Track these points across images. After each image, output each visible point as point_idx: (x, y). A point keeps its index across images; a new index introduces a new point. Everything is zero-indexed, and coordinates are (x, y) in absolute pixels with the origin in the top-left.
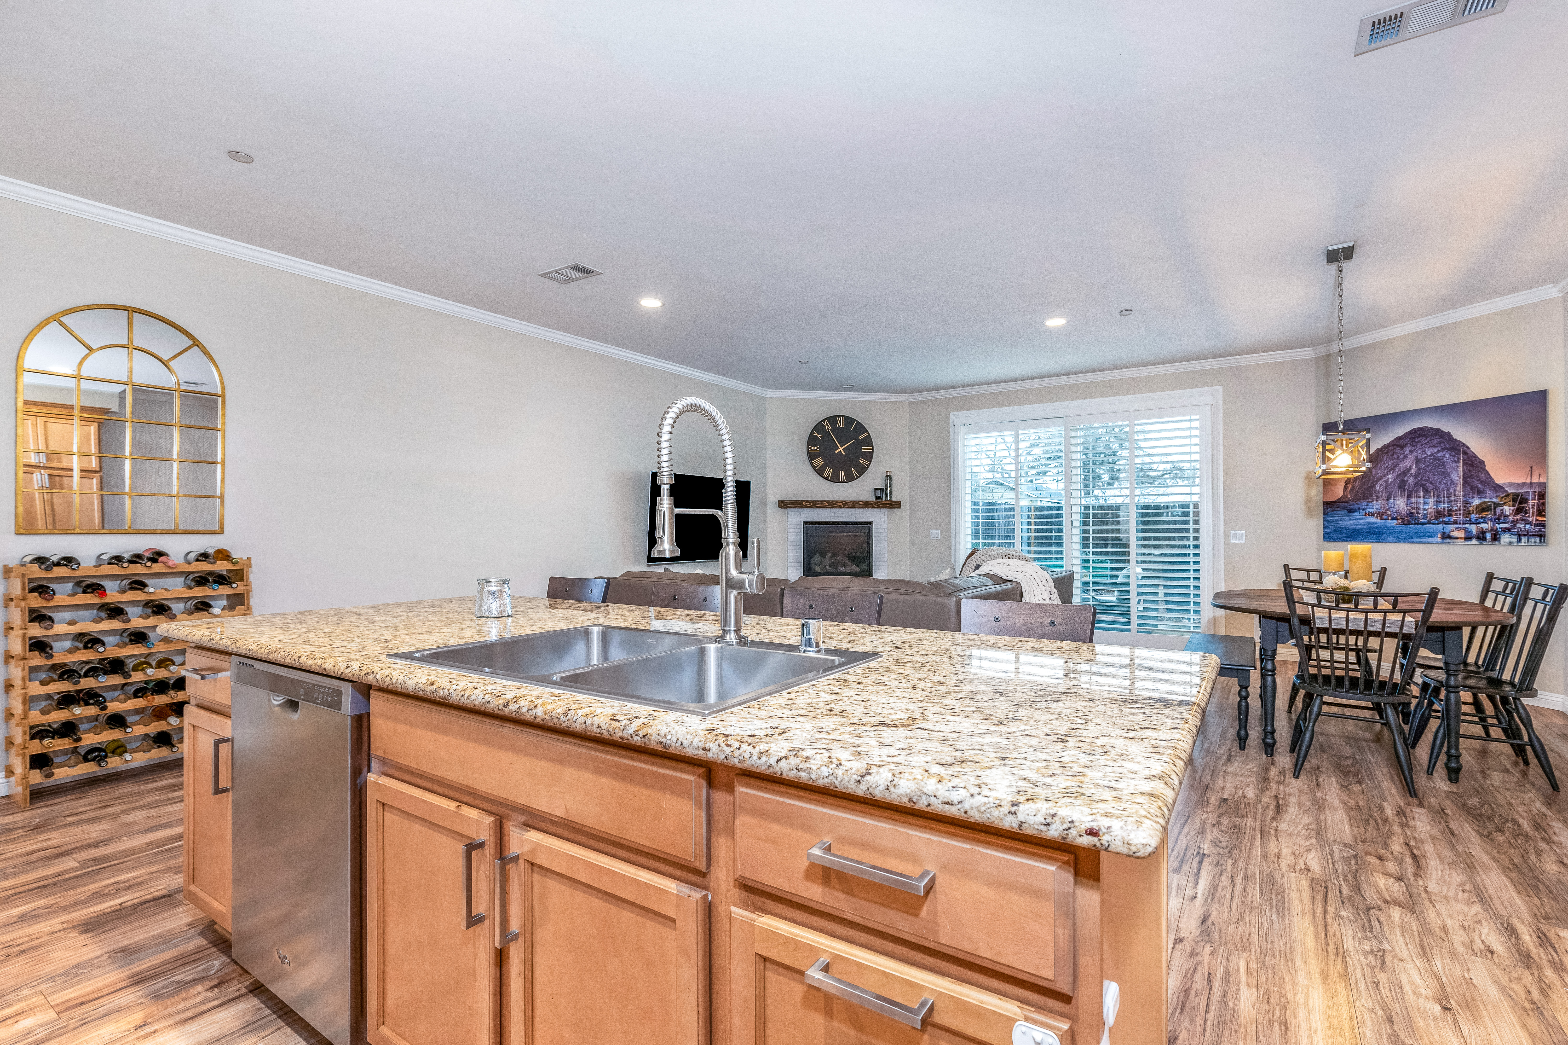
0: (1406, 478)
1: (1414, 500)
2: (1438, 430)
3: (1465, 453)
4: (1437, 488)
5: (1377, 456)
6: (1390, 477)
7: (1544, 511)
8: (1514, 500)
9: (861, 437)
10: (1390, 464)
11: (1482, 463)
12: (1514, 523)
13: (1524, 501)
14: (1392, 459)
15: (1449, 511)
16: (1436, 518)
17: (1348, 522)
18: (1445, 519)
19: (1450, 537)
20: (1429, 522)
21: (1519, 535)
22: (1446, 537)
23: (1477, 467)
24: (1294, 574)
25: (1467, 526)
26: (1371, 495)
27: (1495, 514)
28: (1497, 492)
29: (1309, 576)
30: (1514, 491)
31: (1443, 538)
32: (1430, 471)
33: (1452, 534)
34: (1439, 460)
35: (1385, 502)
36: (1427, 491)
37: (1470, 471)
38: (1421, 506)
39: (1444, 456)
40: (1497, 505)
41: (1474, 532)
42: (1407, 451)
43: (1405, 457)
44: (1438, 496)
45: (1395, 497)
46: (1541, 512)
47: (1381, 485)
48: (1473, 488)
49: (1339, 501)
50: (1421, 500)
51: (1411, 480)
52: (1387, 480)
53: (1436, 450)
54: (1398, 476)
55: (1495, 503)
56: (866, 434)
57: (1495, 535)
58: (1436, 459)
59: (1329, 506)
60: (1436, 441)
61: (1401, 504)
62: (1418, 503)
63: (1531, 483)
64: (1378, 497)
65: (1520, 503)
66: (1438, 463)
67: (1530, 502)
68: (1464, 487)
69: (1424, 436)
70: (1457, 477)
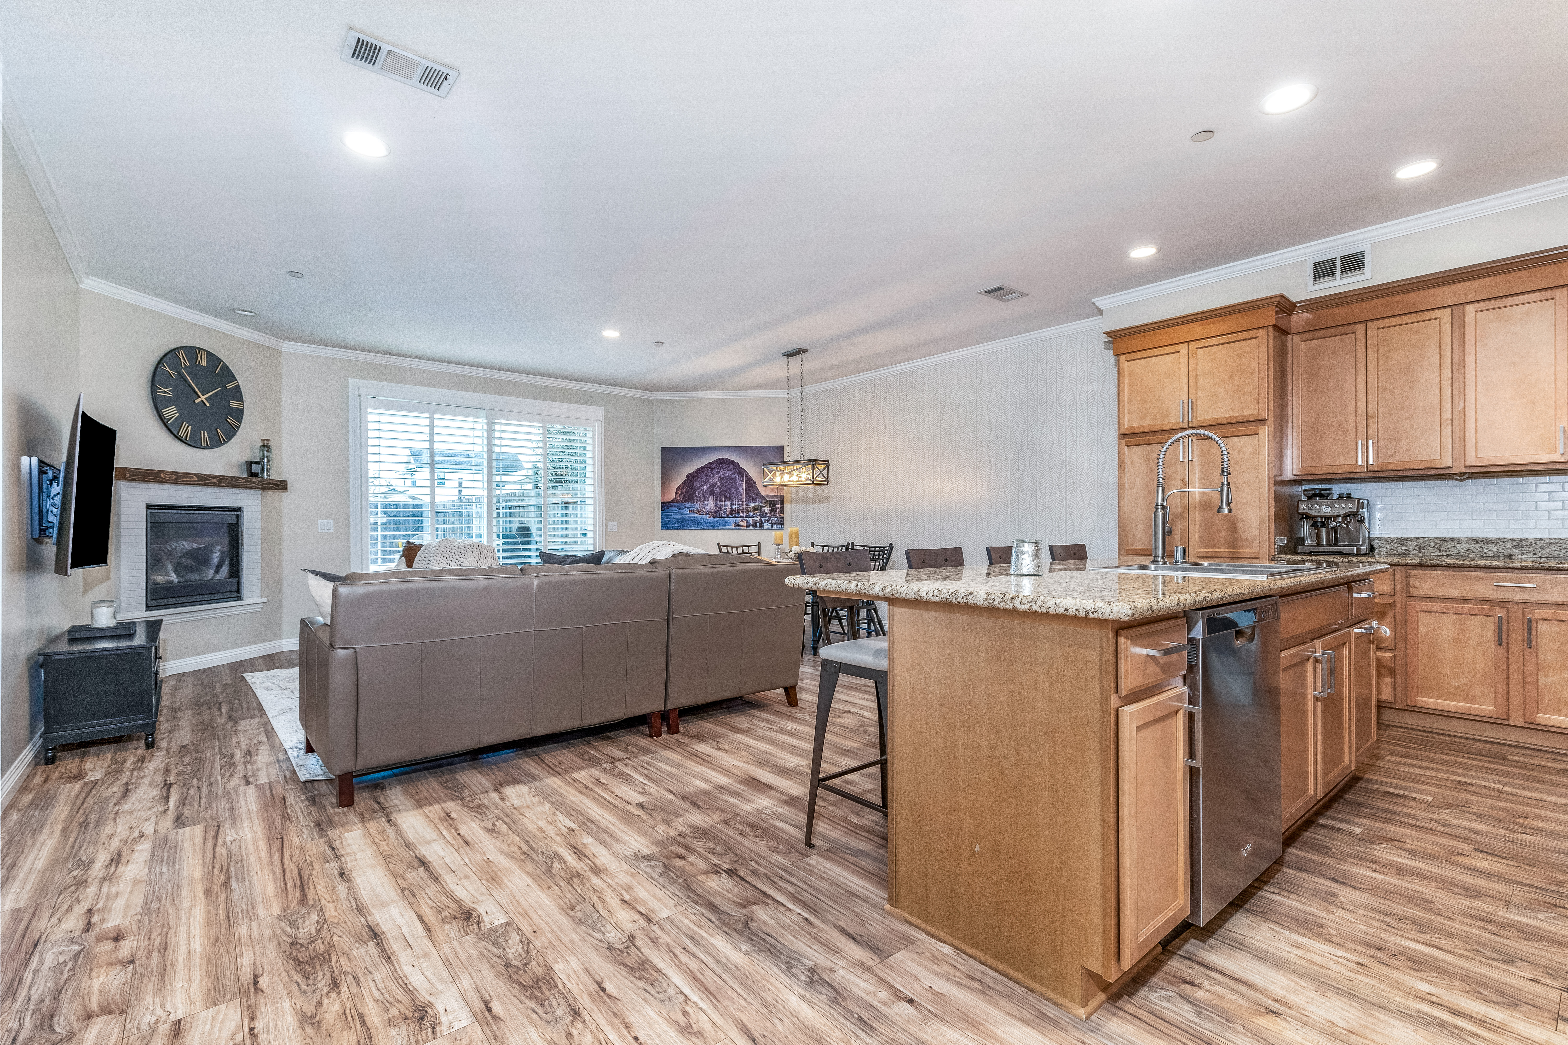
0: (714, 489)
1: (719, 503)
2: (732, 461)
3: (746, 476)
4: (731, 496)
5: (697, 474)
6: (705, 487)
8: (770, 505)
9: (227, 388)
11: (755, 482)
12: (770, 517)
13: (774, 505)
14: (706, 476)
15: (738, 510)
16: (732, 514)
17: (678, 516)
18: (736, 515)
19: (739, 526)
20: (727, 517)
21: (772, 524)
22: (737, 525)
23: (752, 485)
25: (747, 519)
26: (693, 498)
27: (761, 512)
28: (762, 500)
30: (769, 500)
32: (728, 486)
35: (702, 503)
36: (726, 497)
37: (749, 487)
38: (723, 507)
39: (735, 477)
40: (762, 507)
41: (751, 522)
42: (715, 471)
43: (714, 476)
44: (732, 500)
45: (708, 500)
46: (782, 512)
48: (750, 496)
49: (672, 501)
50: (723, 503)
51: (717, 490)
52: (703, 489)
53: (731, 473)
54: (709, 487)
57: (761, 524)
58: (731, 478)
59: (665, 505)
60: (730, 468)
61: (711, 505)
62: (721, 505)
63: (777, 496)
64: (697, 500)
65: (772, 506)
66: (732, 480)
67: (777, 506)
68: (746, 496)
69: (724, 463)
70: (742, 489)
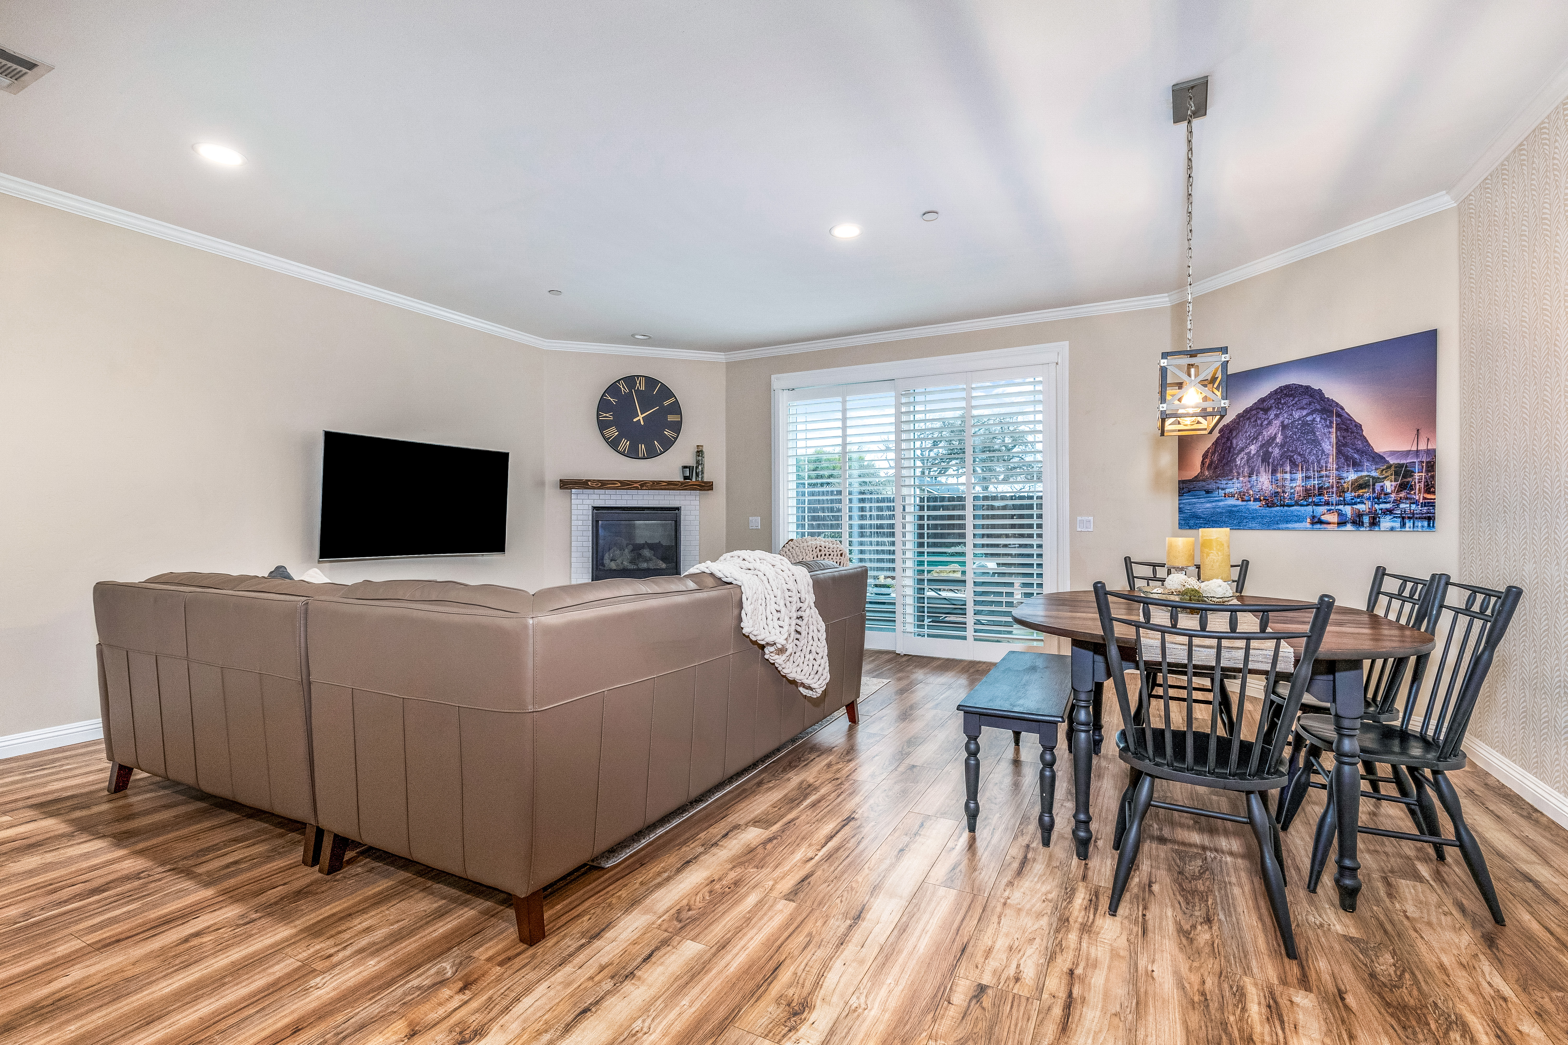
0: (1270, 449)
1: (1279, 475)
2: (1308, 387)
3: (1339, 415)
4: (1306, 461)
5: (1238, 424)
6: (1253, 448)
7: (1433, 486)
8: (1397, 474)
9: (666, 403)
10: (1252, 432)
11: (1359, 427)
12: (1397, 502)
13: (1409, 473)
14: (1254, 426)
15: (1320, 488)
16: (1305, 498)
18: (1316, 499)
19: (1321, 522)
20: (1297, 504)
21: (1403, 518)
22: (1317, 521)
23: (1352, 433)
24: (1138, 570)
25: (1341, 507)
26: (1231, 471)
27: (1374, 491)
28: (1377, 463)
29: (1154, 572)
30: (1396, 462)
31: (1313, 523)
32: (1298, 439)
33: (1323, 518)
34: (1309, 425)
35: (1247, 479)
36: (1294, 464)
37: (1344, 437)
38: (1287, 483)
39: (1314, 420)
40: (1376, 480)
41: (1349, 515)
42: (1272, 414)
43: (1270, 423)
44: (1307, 470)
45: (1258, 473)
46: (1430, 488)
47: (1242, 458)
48: (1347, 458)
49: (1196, 479)
50: (1288, 476)
51: (1276, 452)
52: (1250, 452)
53: (1305, 412)
54: (1262, 446)
55: (1373, 478)
56: (672, 400)
57: (1374, 518)
58: (1305, 424)
60: (1304, 402)
61: (1264, 482)
62: (1284, 479)
63: (1417, 451)
64: (1239, 474)
65: (1404, 477)
66: (1307, 428)
67: (1417, 476)
68: (1337, 458)
69: (1292, 395)
70: (1329, 445)
